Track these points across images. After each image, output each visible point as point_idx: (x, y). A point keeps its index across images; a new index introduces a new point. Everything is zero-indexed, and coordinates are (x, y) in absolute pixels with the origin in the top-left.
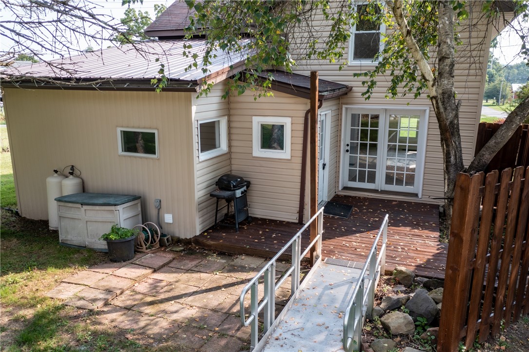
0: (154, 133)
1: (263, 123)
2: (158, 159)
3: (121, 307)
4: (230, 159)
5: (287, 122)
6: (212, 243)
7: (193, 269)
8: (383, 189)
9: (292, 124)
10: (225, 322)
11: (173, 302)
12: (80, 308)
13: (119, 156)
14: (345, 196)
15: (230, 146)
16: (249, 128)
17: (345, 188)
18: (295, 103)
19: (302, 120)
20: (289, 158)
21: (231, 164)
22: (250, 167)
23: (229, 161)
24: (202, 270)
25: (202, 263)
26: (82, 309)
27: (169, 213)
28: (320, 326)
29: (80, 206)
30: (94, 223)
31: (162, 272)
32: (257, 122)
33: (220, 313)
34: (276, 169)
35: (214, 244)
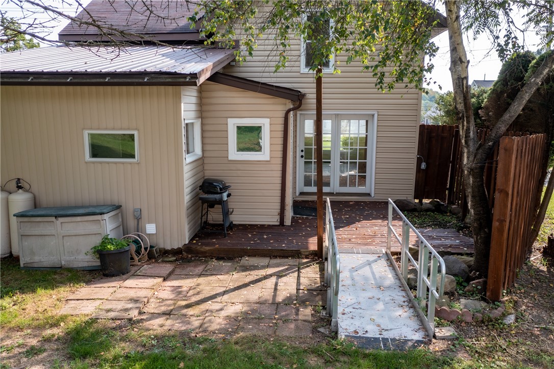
0: (133, 135)
1: (238, 125)
2: (138, 164)
3: (158, 314)
4: (203, 164)
5: (265, 123)
6: (207, 248)
7: (204, 273)
8: (338, 192)
9: (270, 124)
10: (278, 310)
11: (210, 302)
12: (115, 319)
13: (86, 163)
14: (303, 201)
15: (203, 151)
16: (225, 131)
17: (302, 194)
18: (273, 104)
19: (281, 121)
20: (269, 159)
21: (203, 170)
22: (225, 171)
23: (202, 166)
24: (214, 273)
25: (209, 267)
26: (119, 319)
27: (152, 223)
28: (371, 298)
29: (53, 219)
30: (74, 237)
31: (173, 280)
32: (233, 124)
33: (267, 305)
34: (254, 172)
35: (209, 250)
